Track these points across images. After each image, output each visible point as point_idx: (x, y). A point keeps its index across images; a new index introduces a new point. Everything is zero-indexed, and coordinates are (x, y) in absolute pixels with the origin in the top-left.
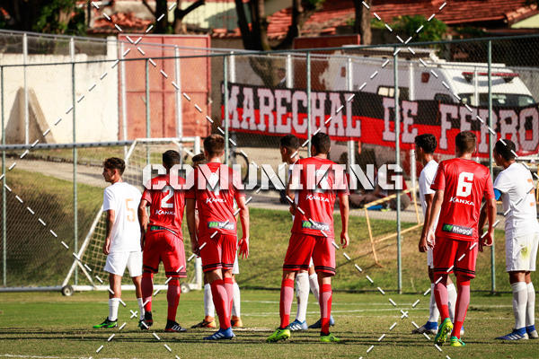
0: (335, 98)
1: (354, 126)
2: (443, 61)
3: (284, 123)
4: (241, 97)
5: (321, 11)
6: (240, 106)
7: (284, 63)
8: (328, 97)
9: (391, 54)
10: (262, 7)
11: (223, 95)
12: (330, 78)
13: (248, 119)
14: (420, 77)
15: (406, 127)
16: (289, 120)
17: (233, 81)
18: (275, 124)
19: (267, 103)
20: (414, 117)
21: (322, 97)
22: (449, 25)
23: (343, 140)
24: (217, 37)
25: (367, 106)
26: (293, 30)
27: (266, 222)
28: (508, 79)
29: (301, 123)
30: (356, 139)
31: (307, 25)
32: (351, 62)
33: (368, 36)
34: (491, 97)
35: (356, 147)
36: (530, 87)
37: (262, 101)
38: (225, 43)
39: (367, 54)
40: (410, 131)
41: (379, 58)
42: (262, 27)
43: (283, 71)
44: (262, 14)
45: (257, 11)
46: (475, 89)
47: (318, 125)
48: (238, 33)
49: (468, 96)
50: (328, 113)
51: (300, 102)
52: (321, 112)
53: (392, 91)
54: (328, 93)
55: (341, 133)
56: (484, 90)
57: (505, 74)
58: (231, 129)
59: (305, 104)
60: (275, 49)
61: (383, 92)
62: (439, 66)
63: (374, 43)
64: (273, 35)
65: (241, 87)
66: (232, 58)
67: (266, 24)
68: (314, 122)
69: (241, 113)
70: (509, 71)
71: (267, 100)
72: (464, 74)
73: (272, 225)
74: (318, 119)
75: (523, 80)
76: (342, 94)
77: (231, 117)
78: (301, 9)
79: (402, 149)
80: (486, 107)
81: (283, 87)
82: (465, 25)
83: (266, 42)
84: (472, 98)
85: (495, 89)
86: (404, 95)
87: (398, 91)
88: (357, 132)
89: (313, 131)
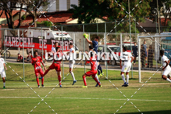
0: (29, 39)
1: (33, 45)
2: (52, 31)
3: (18, 44)
4: (8, 39)
5: (25, 20)
6: (8, 41)
7: (17, 31)
8: (27, 39)
9: (41, 29)
10: (12, 19)
11: (4, 39)
12: (28, 35)
13: (10, 44)
14: (47, 34)
15: (44, 45)
16: (19, 44)
17: (6, 35)
18: (16, 45)
19: (14, 40)
20: (46, 43)
21: (26, 39)
22: (53, 23)
23: (31, 48)
24: (3, 26)
25: (36, 40)
26: (19, 24)
27: (14, 66)
28: (66, 35)
29: (21, 44)
30: (33, 48)
31: (22, 23)
32: (32, 31)
33: (36, 25)
34: (63, 38)
35: (34, 49)
36: (71, 36)
37: (13, 40)
38: (4, 27)
39: (36, 29)
40: (45, 46)
41: (38, 30)
42: (12, 24)
43: (17, 33)
44: (12, 21)
45: (11, 20)
46: (59, 37)
47: (25, 45)
48: (7, 25)
49: (58, 38)
50: (27, 42)
51: (21, 40)
52: (26, 42)
53: (41, 37)
54: (27, 38)
55: (30, 46)
56: (61, 37)
57: (65, 33)
58: (6, 46)
59: (22, 40)
60: (15, 28)
61: (39, 37)
62: (51, 32)
63: (37, 27)
64: (15, 25)
65: (8, 37)
66: (6, 30)
67: (13, 23)
68: (24, 44)
69: (8, 42)
70: (66, 33)
71: (14, 39)
72: (57, 33)
73: (15, 67)
74: (25, 43)
75: (69, 34)
76: (30, 38)
77: (6, 43)
78: (21, 20)
79: (43, 50)
80: (62, 41)
81: (17, 37)
82: (57, 23)
83: (13, 27)
84: (58, 39)
85: (63, 37)
86: (44, 38)
87: (42, 37)
88: (34, 46)
89: (24, 46)
